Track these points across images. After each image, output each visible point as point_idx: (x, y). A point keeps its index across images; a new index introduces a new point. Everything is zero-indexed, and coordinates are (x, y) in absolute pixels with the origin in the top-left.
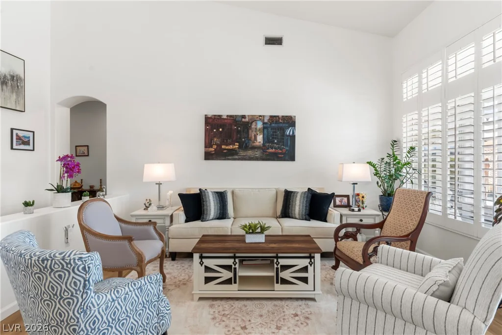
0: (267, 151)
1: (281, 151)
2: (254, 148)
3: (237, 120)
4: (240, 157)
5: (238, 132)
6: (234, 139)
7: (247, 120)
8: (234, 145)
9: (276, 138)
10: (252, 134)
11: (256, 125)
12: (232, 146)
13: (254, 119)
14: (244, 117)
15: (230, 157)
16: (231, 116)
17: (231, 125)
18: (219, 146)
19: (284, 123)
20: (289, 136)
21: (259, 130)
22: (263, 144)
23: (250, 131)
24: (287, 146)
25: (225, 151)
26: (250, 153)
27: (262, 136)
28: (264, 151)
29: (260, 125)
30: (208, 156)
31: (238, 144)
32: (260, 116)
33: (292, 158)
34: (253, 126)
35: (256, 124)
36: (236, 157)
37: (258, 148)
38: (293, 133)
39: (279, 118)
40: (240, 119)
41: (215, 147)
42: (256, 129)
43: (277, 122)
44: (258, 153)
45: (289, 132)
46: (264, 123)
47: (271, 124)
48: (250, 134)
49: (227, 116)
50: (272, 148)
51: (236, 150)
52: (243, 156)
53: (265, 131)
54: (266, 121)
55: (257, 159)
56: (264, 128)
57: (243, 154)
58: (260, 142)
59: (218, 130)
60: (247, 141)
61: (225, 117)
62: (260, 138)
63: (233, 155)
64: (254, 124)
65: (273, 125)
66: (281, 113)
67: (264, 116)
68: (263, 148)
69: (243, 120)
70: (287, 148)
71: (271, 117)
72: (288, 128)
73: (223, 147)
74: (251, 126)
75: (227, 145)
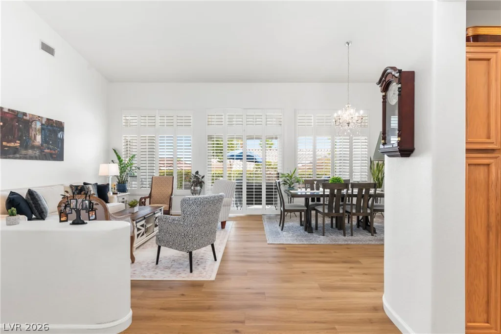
0: (45, 151)
1: (54, 152)
2: (33, 147)
3: (19, 116)
4: (21, 156)
5: (19, 130)
6: (16, 136)
7: (28, 118)
8: (16, 143)
9: (51, 140)
10: (32, 133)
11: (36, 125)
12: (13, 144)
13: (34, 119)
14: (25, 114)
15: (11, 156)
16: (13, 111)
17: (12, 119)
19: (57, 127)
20: (60, 139)
21: (38, 130)
22: (42, 144)
23: (31, 130)
24: (58, 147)
25: (6, 149)
26: (30, 152)
27: (40, 136)
28: (42, 151)
29: (39, 126)
31: (19, 142)
32: (39, 117)
33: (62, 158)
34: (33, 126)
35: (36, 123)
36: (18, 156)
37: (38, 147)
38: (63, 137)
39: (53, 122)
40: (21, 116)
42: (35, 128)
43: (52, 126)
44: (37, 153)
45: (59, 135)
46: (42, 125)
47: (47, 126)
48: (30, 133)
49: (9, 110)
50: (48, 149)
51: (17, 148)
52: (25, 154)
53: (43, 132)
54: (44, 122)
55: (36, 158)
56: (42, 129)
57: (24, 153)
58: (38, 142)
60: (28, 140)
61: (6, 111)
62: (39, 138)
63: (15, 153)
64: (34, 123)
65: (49, 127)
66: (54, 117)
67: (42, 117)
68: (41, 148)
69: (25, 117)
70: (58, 150)
71: (47, 119)
72: (60, 132)
73: (4, 143)
74: (31, 125)
75: (9, 142)
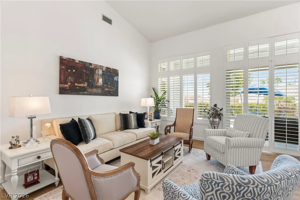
0: (105, 89)
1: (112, 90)
2: (97, 87)
3: (86, 66)
4: (88, 93)
5: (87, 75)
6: (84, 79)
7: (93, 67)
8: (84, 84)
9: (109, 82)
10: (96, 77)
12: (82, 84)
13: (97, 67)
14: (91, 64)
15: (81, 93)
16: (82, 62)
17: (82, 68)
18: (73, 83)
19: (113, 73)
20: (116, 81)
21: (100, 75)
22: (103, 85)
23: (95, 75)
24: (114, 87)
25: (77, 88)
26: (94, 90)
27: (101, 79)
28: (103, 90)
29: (100, 72)
30: (62, 91)
31: (86, 83)
32: (101, 66)
33: (117, 95)
34: (97, 72)
35: (98, 70)
36: (86, 93)
37: (100, 87)
38: (118, 80)
39: (111, 70)
40: (88, 65)
41: (69, 84)
42: (98, 74)
43: (110, 72)
44: (100, 91)
45: (115, 79)
46: (103, 71)
47: (106, 73)
48: (95, 77)
49: (79, 61)
50: (107, 88)
51: (85, 88)
52: (90, 92)
53: (104, 76)
54: (104, 70)
56: (103, 74)
57: (90, 91)
58: (100, 83)
59: (72, 71)
60: (93, 82)
61: (77, 62)
62: (101, 81)
63: (84, 91)
64: (97, 70)
65: (108, 73)
66: (112, 67)
67: (103, 66)
68: (102, 87)
69: (90, 66)
70: (115, 89)
71: (107, 68)
72: (115, 76)
73: (76, 84)
74: (95, 72)
75: (79, 83)
